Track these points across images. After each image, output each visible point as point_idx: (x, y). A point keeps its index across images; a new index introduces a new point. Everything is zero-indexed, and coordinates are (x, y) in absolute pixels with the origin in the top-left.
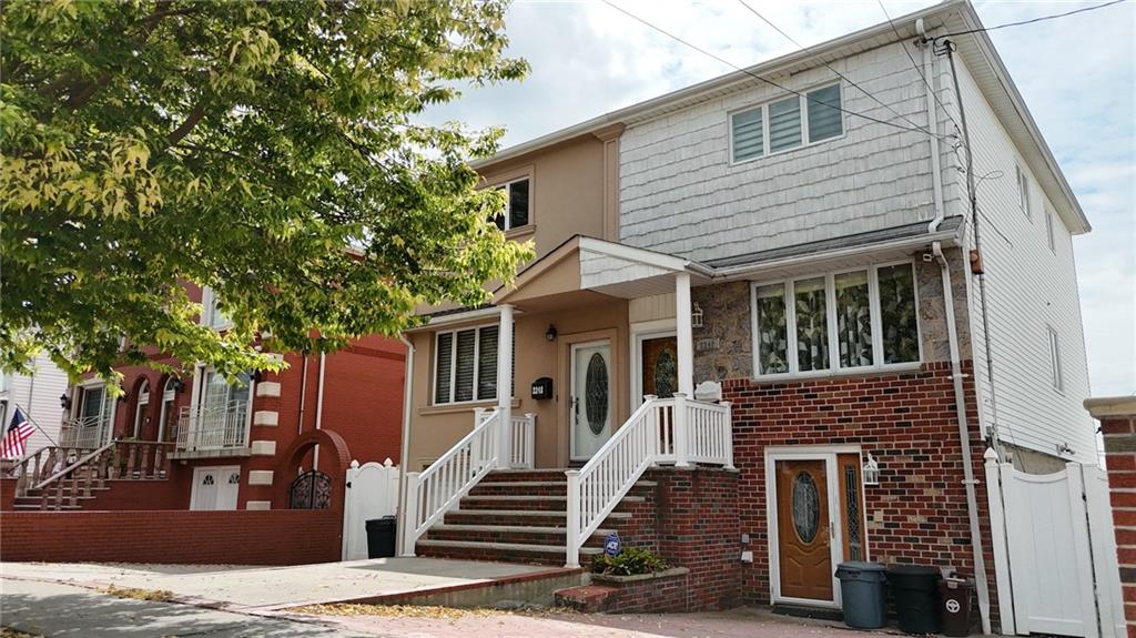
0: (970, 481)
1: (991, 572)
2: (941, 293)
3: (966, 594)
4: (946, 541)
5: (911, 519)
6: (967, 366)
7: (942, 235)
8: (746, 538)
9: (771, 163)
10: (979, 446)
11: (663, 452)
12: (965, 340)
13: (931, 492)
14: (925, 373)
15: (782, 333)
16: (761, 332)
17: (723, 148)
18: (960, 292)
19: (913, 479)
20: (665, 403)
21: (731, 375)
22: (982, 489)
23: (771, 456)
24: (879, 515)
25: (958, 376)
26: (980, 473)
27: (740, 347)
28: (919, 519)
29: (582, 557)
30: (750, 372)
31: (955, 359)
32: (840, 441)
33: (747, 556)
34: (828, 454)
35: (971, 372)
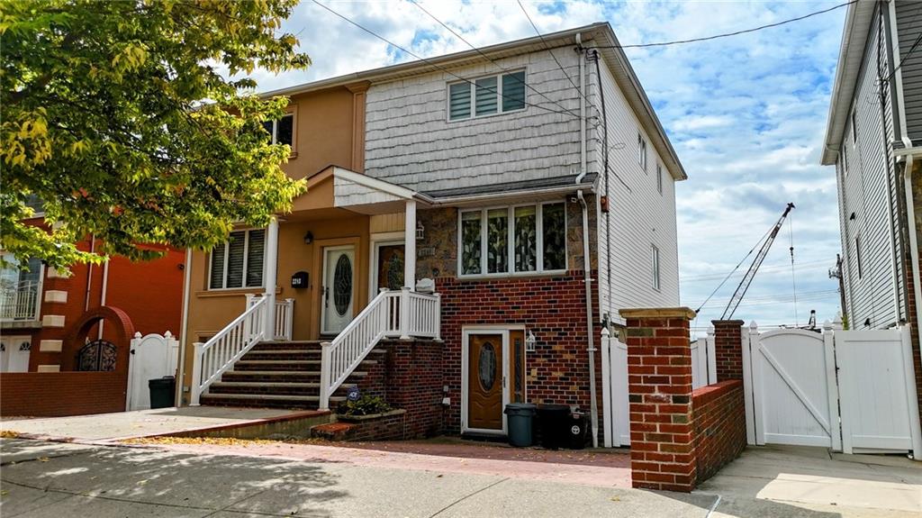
0: (591, 349)
1: (600, 408)
2: (582, 224)
3: (584, 422)
4: (575, 388)
5: (554, 374)
6: (594, 273)
7: (584, 186)
8: (446, 388)
9: (476, 124)
10: (598, 326)
11: (391, 328)
12: (594, 257)
13: (568, 356)
14: (568, 277)
15: (478, 245)
16: (464, 244)
17: (442, 109)
18: (593, 224)
19: (557, 348)
20: (395, 294)
21: (442, 274)
22: (598, 355)
23: (466, 332)
24: (534, 372)
25: (588, 280)
26: (598, 344)
27: (449, 255)
28: (559, 374)
29: (331, 404)
30: (455, 272)
31: (587, 269)
32: (512, 322)
33: (447, 401)
34: (504, 331)
35: (596, 278)
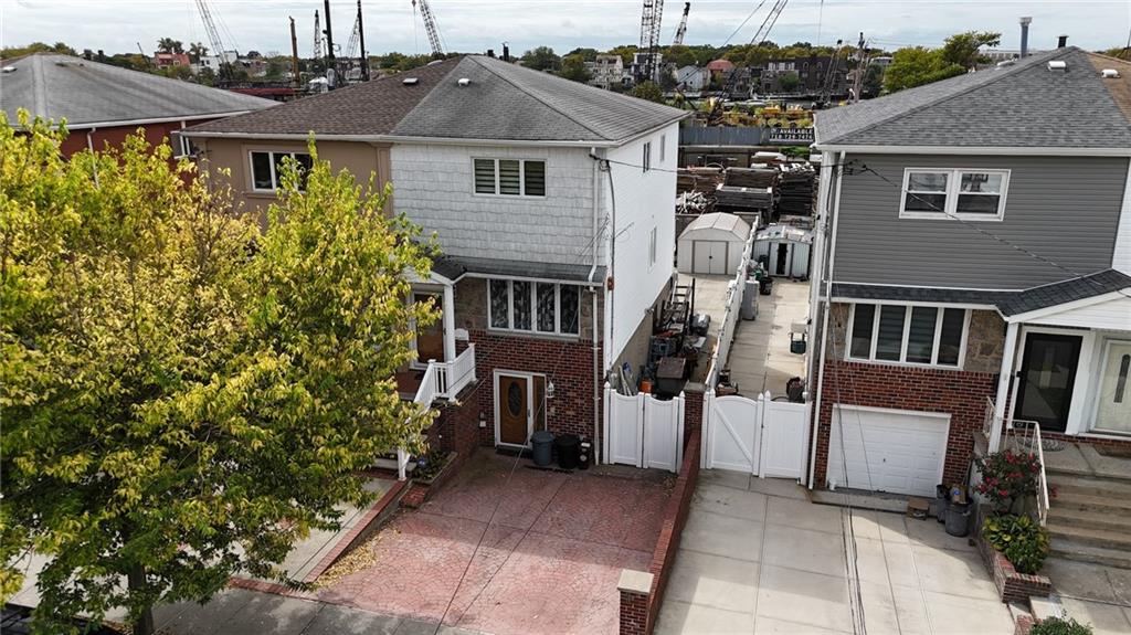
0: (597, 399)
1: (601, 438)
2: (592, 304)
3: (590, 452)
4: (583, 424)
5: (568, 412)
6: (601, 344)
7: (595, 284)
8: (482, 415)
10: (602, 382)
12: (601, 332)
13: (578, 401)
14: (581, 343)
17: (469, 181)
18: (601, 305)
19: (570, 394)
20: (441, 365)
21: (474, 327)
22: (601, 402)
23: (497, 374)
24: (553, 410)
25: (596, 349)
26: (601, 395)
27: (480, 311)
28: (571, 413)
30: (486, 327)
31: (596, 341)
32: (535, 371)
33: (483, 424)
34: (529, 377)
35: (602, 347)
